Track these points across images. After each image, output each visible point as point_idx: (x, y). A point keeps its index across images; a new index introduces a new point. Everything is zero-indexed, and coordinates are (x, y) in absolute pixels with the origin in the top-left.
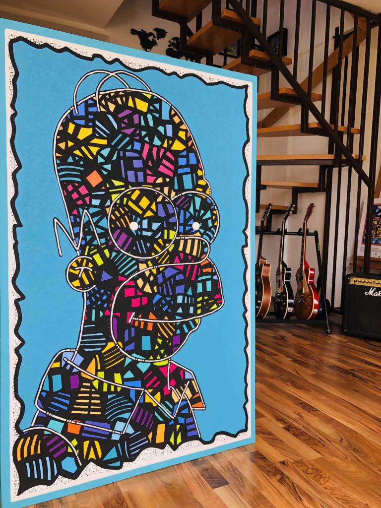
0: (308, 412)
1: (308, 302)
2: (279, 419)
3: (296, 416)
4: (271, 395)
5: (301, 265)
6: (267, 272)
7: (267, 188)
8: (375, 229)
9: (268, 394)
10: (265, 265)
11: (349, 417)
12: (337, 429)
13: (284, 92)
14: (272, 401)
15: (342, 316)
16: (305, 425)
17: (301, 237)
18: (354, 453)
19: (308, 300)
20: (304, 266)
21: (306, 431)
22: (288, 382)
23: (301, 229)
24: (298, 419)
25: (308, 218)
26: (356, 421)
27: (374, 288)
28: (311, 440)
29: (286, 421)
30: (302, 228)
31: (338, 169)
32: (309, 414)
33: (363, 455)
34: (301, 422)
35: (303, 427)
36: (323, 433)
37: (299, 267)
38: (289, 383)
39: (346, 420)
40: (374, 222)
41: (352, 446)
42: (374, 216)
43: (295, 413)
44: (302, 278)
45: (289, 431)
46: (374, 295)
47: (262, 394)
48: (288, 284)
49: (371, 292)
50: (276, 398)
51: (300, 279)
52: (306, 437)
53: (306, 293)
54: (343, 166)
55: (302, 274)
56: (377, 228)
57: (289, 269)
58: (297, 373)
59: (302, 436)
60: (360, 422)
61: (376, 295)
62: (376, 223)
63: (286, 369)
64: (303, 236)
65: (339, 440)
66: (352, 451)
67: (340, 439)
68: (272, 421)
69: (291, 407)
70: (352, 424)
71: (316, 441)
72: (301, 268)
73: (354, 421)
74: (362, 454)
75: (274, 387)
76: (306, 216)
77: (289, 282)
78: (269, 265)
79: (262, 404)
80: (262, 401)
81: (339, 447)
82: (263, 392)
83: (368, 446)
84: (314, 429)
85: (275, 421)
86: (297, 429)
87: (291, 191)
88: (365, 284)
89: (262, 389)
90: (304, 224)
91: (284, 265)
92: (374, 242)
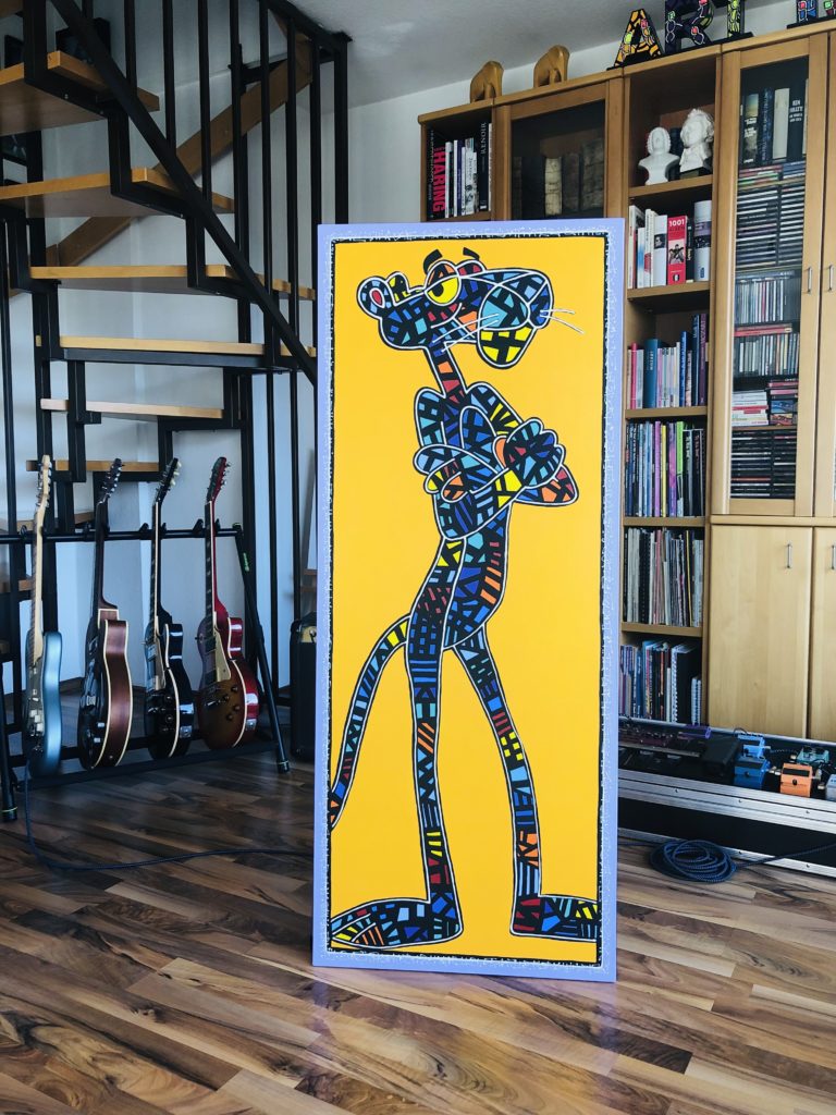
0: (335, 1009)
1: (232, 704)
2: (280, 1064)
3: (312, 1037)
4: (228, 989)
5: (209, 612)
6: (120, 641)
7: (103, 419)
9: (220, 987)
10: (114, 623)
11: (425, 989)
12: (416, 1038)
13: (146, 179)
14: (238, 1008)
15: (288, 708)
16: (344, 1055)
17: (202, 541)
18: (480, 1096)
19: (233, 698)
20: (215, 614)
21: (356, 1076)
22: (253, 931)
23: (200, 521)
24: (322, 1044)
25: (216, 495)
26: (444, 994)
28: (378, 1101)
29: (295, 1063)
30: (203, 519)
31: (264, 377)
32: (338, 1015)
33: (499, 1095)
34: (331, 1049)
35: (343, 1065)
36: (393, 1063)
37: (202, 615)
38: (256, 935)
39: (422, 1001)
41: (467, 1077)
43: (306, 1025)
44: (211, 645)
45: (315, 1095)
47: (203, 994)
48: (177, 667)
50: (241, 993)
51: (207, 647)
52: (363, 1094)
53: (223, 682)
54: (280, 372)
55: (211, 633)
57: (178, 628)
58: (262, 895)
59: (350, 1095)
60: (451, 994)
63: (233, 892)
64: (208, 540)
65: (436, 1071)
66: (474, 1093)
67: (435, 1065)
68: (261, 1077)
69: (289, 1010)
70: (440, 1007)
71: (390, 1097)
72: (209, 619)
73: (438, 997)
74: (497, 1090)
75: (223, 959)
76: (210, 489)
77: (180, 660)
78: (122, 624)
79: (213, 1028)
80: (214, 1017)
81: (442, 1092)
82: (204, 987)
83: (497, 1060)
84: (370, 1060)
85: (268, 1074)
86: (333, 1079)
87: (155, 426)
89: (197, 976)
90: (207, 508)
91: (165, 617)
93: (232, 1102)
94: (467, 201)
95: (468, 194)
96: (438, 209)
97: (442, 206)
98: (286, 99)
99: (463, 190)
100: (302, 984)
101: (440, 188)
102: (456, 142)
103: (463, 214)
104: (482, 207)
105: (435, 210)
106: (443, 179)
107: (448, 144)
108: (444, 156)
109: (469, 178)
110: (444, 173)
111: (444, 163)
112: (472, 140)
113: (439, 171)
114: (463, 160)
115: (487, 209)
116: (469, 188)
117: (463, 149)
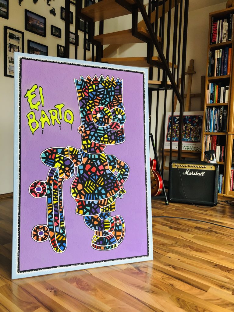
1: (154, 184)
2: (222, 287)
8: (175, 132)
22: (187, 247)
27: (188, 170)
29: (227, 287)
38: (189, 249)
40: (174, 127)
42: (174, 123)
46: (189, 174)
49: (187, 173)
56: (176, 131)
61: (190, 174)
62: (175, 127)
88: (182, 168)
92: (175, 140)
93: (214, 296)
94: (224, 38)
95: (224, 36)
96: (214, 41)
97: (216, 40)
98: (168, 11)
99: (223, 35)
100: (213, 264)
101: (215, 34)
102: (221, 20)
103: (222, 42)
104: (229, 40)
105: (213, 41)
106: (216, 32)
107: (218, 21)
108: (217, 25)
109: (225, 31)
110: (216, 30)
111: (217, 27)
112: (227, 20)
113: (214, 30)
114: (223, 25)
115: (231, 40)
116: (225, 34)
117: (224, 22)
